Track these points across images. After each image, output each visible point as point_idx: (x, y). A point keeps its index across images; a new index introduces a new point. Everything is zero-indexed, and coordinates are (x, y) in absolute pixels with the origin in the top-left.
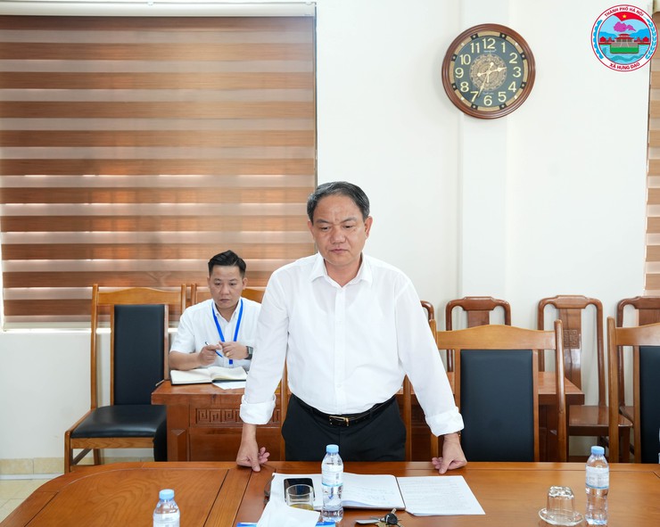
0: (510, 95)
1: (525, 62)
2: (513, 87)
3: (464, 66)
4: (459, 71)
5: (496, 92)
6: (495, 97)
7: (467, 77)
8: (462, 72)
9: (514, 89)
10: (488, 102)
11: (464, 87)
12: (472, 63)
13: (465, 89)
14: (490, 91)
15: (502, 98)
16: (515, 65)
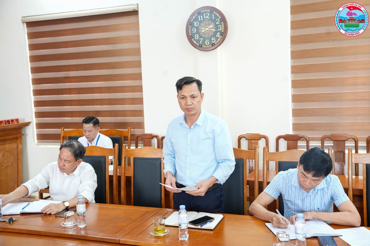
0: (217, 38)
1: (222, 23)
2: (218, 35)
3: (196, 27)
4: (194, 30)
5: (211, 38)
6: (210, 41)
7: (198, 32)
8: (195, 30)
9: (219, 36)
10: (207, 43)
11: (197, 37)
12: (200, 25)
13: (197, 38)
14: (208, 38)
15: (214, 41)
16: (219, 25)
